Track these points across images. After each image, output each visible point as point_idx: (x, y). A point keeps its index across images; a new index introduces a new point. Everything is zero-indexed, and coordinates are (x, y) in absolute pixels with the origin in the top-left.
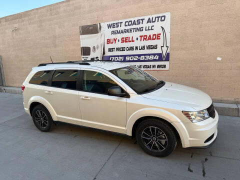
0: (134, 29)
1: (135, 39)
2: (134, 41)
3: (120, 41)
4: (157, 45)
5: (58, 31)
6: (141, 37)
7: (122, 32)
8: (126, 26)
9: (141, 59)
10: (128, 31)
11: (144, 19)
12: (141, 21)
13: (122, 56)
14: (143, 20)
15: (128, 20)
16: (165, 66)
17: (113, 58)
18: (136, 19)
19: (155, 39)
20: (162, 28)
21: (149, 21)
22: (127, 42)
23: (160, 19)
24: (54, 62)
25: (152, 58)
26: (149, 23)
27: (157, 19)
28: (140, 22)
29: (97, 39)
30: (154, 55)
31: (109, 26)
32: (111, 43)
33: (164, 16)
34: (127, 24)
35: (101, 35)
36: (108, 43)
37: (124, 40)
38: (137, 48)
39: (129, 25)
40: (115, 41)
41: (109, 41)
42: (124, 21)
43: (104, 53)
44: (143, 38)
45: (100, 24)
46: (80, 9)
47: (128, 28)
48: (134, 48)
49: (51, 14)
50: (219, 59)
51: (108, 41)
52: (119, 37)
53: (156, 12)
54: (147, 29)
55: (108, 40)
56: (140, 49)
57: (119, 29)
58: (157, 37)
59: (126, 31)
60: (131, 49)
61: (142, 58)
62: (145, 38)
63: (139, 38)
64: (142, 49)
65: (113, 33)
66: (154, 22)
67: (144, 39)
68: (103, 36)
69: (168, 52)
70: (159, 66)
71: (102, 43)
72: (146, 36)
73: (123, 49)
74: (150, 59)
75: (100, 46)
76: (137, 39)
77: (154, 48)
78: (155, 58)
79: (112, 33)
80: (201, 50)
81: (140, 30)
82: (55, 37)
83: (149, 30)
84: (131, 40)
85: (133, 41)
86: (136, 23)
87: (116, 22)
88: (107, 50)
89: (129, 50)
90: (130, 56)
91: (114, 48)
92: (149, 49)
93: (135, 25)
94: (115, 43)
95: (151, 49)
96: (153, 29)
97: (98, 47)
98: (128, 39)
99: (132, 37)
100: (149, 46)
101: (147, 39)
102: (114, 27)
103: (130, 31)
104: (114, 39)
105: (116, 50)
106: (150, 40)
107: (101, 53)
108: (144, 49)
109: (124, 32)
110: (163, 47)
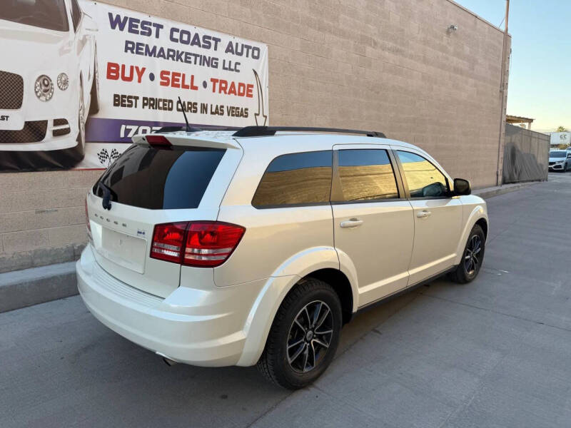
0: (196, 56)
1: (198, 83)
2: (196, 88)
3: (158, 79)
4: (246, 109)
6: (214, 81)
7: (161, 54)
8: (173, 39)
10: (179, 57)
11: (219, 40)
12: (213, 42)
14: (216, 40)
15: (182, 27)
17: (134, 128)
18: (202, 32)
19: (243, 95)
21: (230, 49)
22: (177, 86)
23: (251, 51)
26: (230, 54)
27: (245, 50)
28: (210, 43)
29: (62, 52)
31: (116, 22)
32: (124, 79)
33: (259, 50)
34: (177, 35)
35: (83, 42)
36: (109, 77)
37: (171, 79)
38: (204, 108)
39: (183, 42)
40: (140, 74)
41: (114, 71)
42: (167, 25)
43: (94, 108)
44: (217, 85)
47: (180, 47)
48: (199, 107)
51: (109, 71)
53: (244, 35)
54: (227, 66)
55: (110, 65)
56: (212, 113)
57: (150, 41)
58: (247, 91)
60: (185, 108)
62: (223, 86)
63: (210, 84)
64: (216, 112)
65: (131, 47)
66: (240, 54)
67: (221, 88)
68: (89, 48)
71: (87, 70)
72: (225, 82)
73: (167, 105)
75: (73, 79)
76: (205, 85)
77: (242, 115)
79: (127, 48)
81: (211, 62)
83: (230, 69)
84: (188, 82)
85: (194, 88)
86: (202, 43)
87: (142, 17)
88: (105, 98)
91: (137, 98)
92: (233, 115)
93: (200, 46)
94: (139, 81)
95: (237, 116)
96: (238, 71)
97: (66, 83)
98: (181, 78)
99: (193, 77)
100: (233, 108)
101: (227, 91)
102: (137, 32)
103: (186, 57)
104: (137, 68)
105: (144, 105)
106: (232, 95)
107: (82, 108)
108: (222, 114)
109: (169, 56)
110: (258, 115)
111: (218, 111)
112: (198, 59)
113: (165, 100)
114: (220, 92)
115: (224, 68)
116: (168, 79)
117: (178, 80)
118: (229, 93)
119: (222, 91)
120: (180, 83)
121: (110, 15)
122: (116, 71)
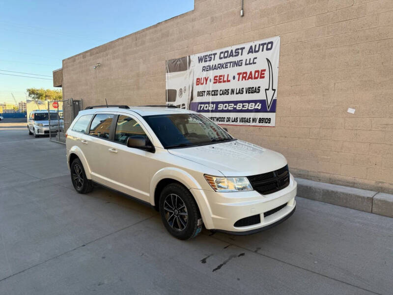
0: (230, 63)
1: (231, 78)
3: (213, 81)
4: (259, 87)
5: (142, 67)
6: (239, 74)
7: (215, 68)
8: (221, 58)
9: (237, 108)
10: (223, 67)
11: (244, 48)
12: (240, 51)
13: (213, 103)
14: (242, 49)
15: (224, 50)
16: (269, 120)
17: (203, 105)
18: (234, 48)
19: (257, 78)
20: (268, 60)
21: (251, 51)
22: (221, 82)
23: (265, 46)
24: (108, 104)
25: (252, 106)
26: (250, 54)
27: (261, 47)
28: (238, 52)
29: (186, 78)
30: (255, 102)
31: (200, 60)
32: (201, 84)
33: (272, 43)
34: (222, 55)
35: (190, 73)
36: (197, 84)
37: (218, 80)
38: (233, 91)
39: (225, 57)
40: (206, 80)
42: (218, 52)
43: (192, 99)
44: (241, 76)
45: (189, 56)
46: (168, 36)
47: (224, 61)
48: (230, 91)
49: (136, 45)
50: (351, 111)
51: (197, 82)
52: (211, 74)
53: (262, 37)
54: (248, 62)
55: (197, 79)
56: (237, 94)
57: (212, 63)
58: (261, 74)
59: (221, 66)
60: (226, 92)
61: (239, 107)
62: (244, 76)
63: (237, 77)
64: (239, 93)
65: (205, 69)
66: (258, 51)
67: (243, 77)
68: (192, 74)
69: (274, 98)
70: (261, 120)
71: (191, 83)
72: (246, 73)
73: (215, 93)
74: (250, 108)
75: (187, 88)
76: (234, 78)
77: (255, 92)
78: (256, 107)
79: (203, 70)
80: (324, 95)
81: (238, 64)
82: (138, 75)
83: (250, 64)
84: (225, 79)
85: (228, 81)
86: (234, 54)
87: (208, 53)
88: (195, 94)
89: (223, 94)
90: (223, 103)
91: (205, 92)
92: (249, 93)
93: (233, 56)
94: (206, 84)
95: (252, 93)
96: (255, 63)
97: (185, 90)
98: (222, 78)
99: (228, 75)
100: (250, 88)
101: (247, 78)
102: (206, 61)
103: (226, 65)
104: (206, 78)
105: (207, 94)
106: (250, 80)
107: (189, 99)
108: (242, 93)
109: (218, 67)
110: (268, 90)
111: (241, 92)
112: (232, 64)
113: (215, 91)
114: (242, 80)
115: (246, 64)
116: (217, 80)
117: (221, 79)
118: (248, 79)
119: (244, 79)
120: (222, 80)
121: (199, 57)
122: (199, 82)
